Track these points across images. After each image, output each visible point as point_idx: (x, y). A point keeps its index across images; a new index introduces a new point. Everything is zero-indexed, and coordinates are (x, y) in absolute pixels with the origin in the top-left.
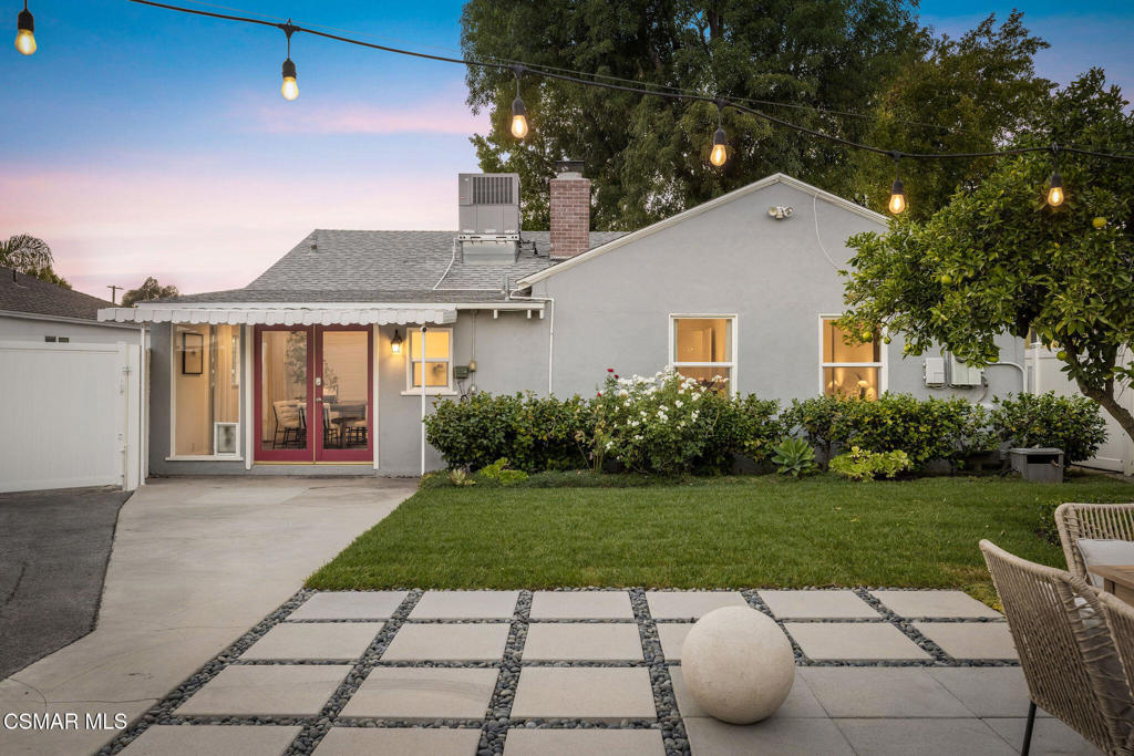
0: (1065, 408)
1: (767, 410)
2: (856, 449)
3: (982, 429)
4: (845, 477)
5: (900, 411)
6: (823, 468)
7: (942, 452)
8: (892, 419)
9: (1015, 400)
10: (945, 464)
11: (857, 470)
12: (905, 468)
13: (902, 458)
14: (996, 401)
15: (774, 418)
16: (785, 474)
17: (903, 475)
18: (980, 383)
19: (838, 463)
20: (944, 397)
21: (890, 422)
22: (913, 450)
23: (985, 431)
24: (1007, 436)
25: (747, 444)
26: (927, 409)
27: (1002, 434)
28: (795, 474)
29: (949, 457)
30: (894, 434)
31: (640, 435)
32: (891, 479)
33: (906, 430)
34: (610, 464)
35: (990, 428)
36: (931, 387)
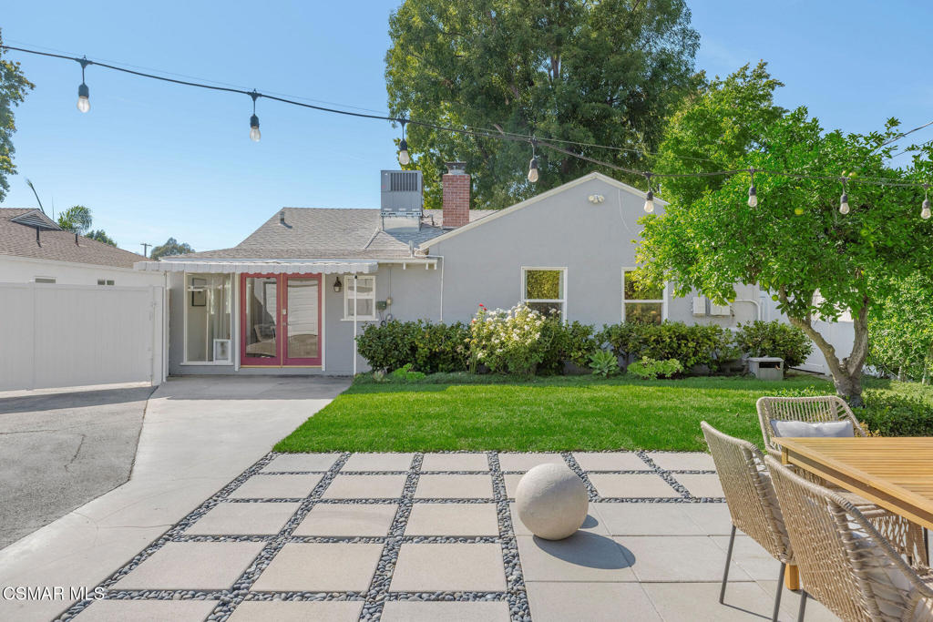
0: (784, 332)
1: (587, 332)
2: (645, 358)
3: (729, 345)
4: (638, 377)
5: (674, 332)
6: (623, 371)
7: (703, 361)
8: (670, 338)
9: (751, 325)
10: (705, 368)
11: (646, 372)
12: (678, 371)
13: (675, 364)
14: (739, 326)
15: (591, 337)
16: (598, 374)
17: (677, 376)
18: (729, 314)
19: (633, 367)
20: (704, 323)
21: (668, 340)
22: (684, 359)
23: (732, 346)
24: (747, 349)
25: (572, 354)
26: (693, 331)
27: (743, 349)
28: (604, 374)
29: (708, 363)
30: (671, 348)
31: (501, 348)
32: (668, 378)
33: (679, 345)
34: (481, 368)
35: (735, 344)
36: (698, 316)
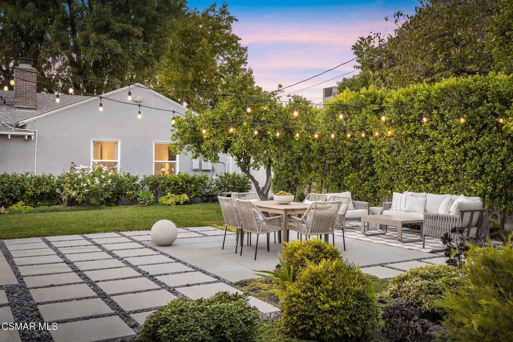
0: (239, 178)
1: (135, 179)
2: (169, 194)
3: (212, 186)
4: (165, 204)
5: (184, 179)
6: (156, 202)
7: (199, 194)
8: (182, 182)
9: (223, 175)
10: (199, 199)
11: (170, 201)
12: (187, 200)
13: (185, 197)
14: (217, 175)
15: (138, 182)
16: (143, 204)
17: (186, 203)
18: (211, 169)
19: (162, 199)
20: (199, 175)
21: (181, 184)
22: (189, 194)
23: (213, 187)
24: (220, 189)
25: (127, 193)
26: (194, 179)
27: (219, 188)
28: (147, 204)
29: (201, 196)
30: (182, 188)
31: (87, 189)
32: (182, 204)
33: (186, 187)
34: (72, 202)
35: (215, 185)
36: (195, 170)
